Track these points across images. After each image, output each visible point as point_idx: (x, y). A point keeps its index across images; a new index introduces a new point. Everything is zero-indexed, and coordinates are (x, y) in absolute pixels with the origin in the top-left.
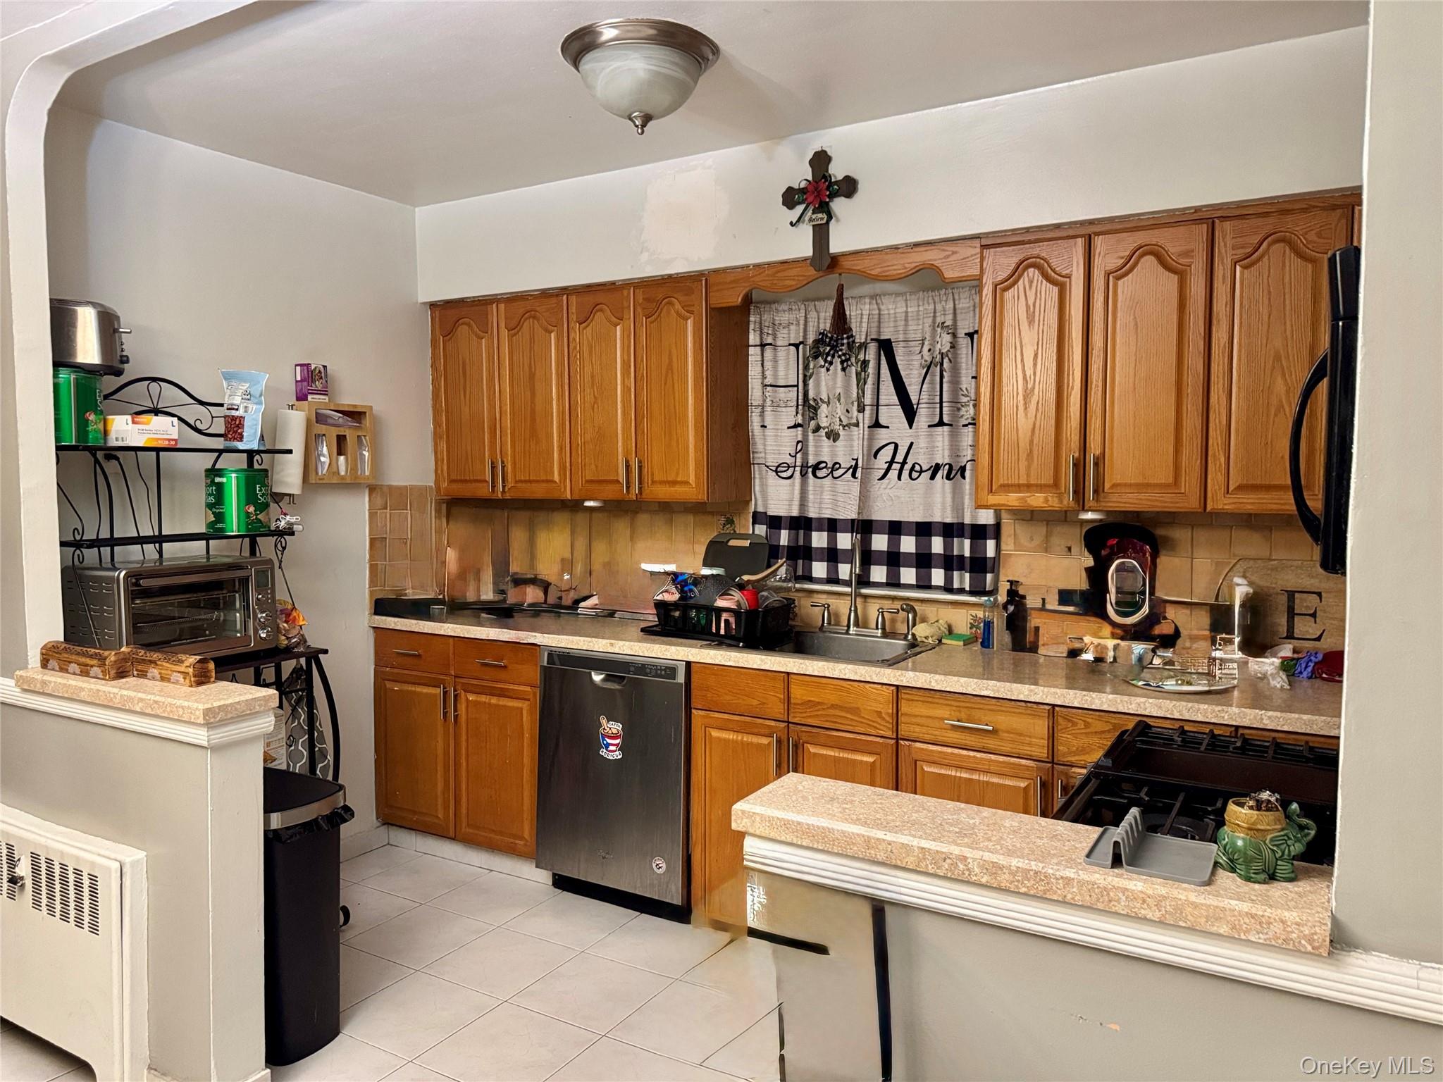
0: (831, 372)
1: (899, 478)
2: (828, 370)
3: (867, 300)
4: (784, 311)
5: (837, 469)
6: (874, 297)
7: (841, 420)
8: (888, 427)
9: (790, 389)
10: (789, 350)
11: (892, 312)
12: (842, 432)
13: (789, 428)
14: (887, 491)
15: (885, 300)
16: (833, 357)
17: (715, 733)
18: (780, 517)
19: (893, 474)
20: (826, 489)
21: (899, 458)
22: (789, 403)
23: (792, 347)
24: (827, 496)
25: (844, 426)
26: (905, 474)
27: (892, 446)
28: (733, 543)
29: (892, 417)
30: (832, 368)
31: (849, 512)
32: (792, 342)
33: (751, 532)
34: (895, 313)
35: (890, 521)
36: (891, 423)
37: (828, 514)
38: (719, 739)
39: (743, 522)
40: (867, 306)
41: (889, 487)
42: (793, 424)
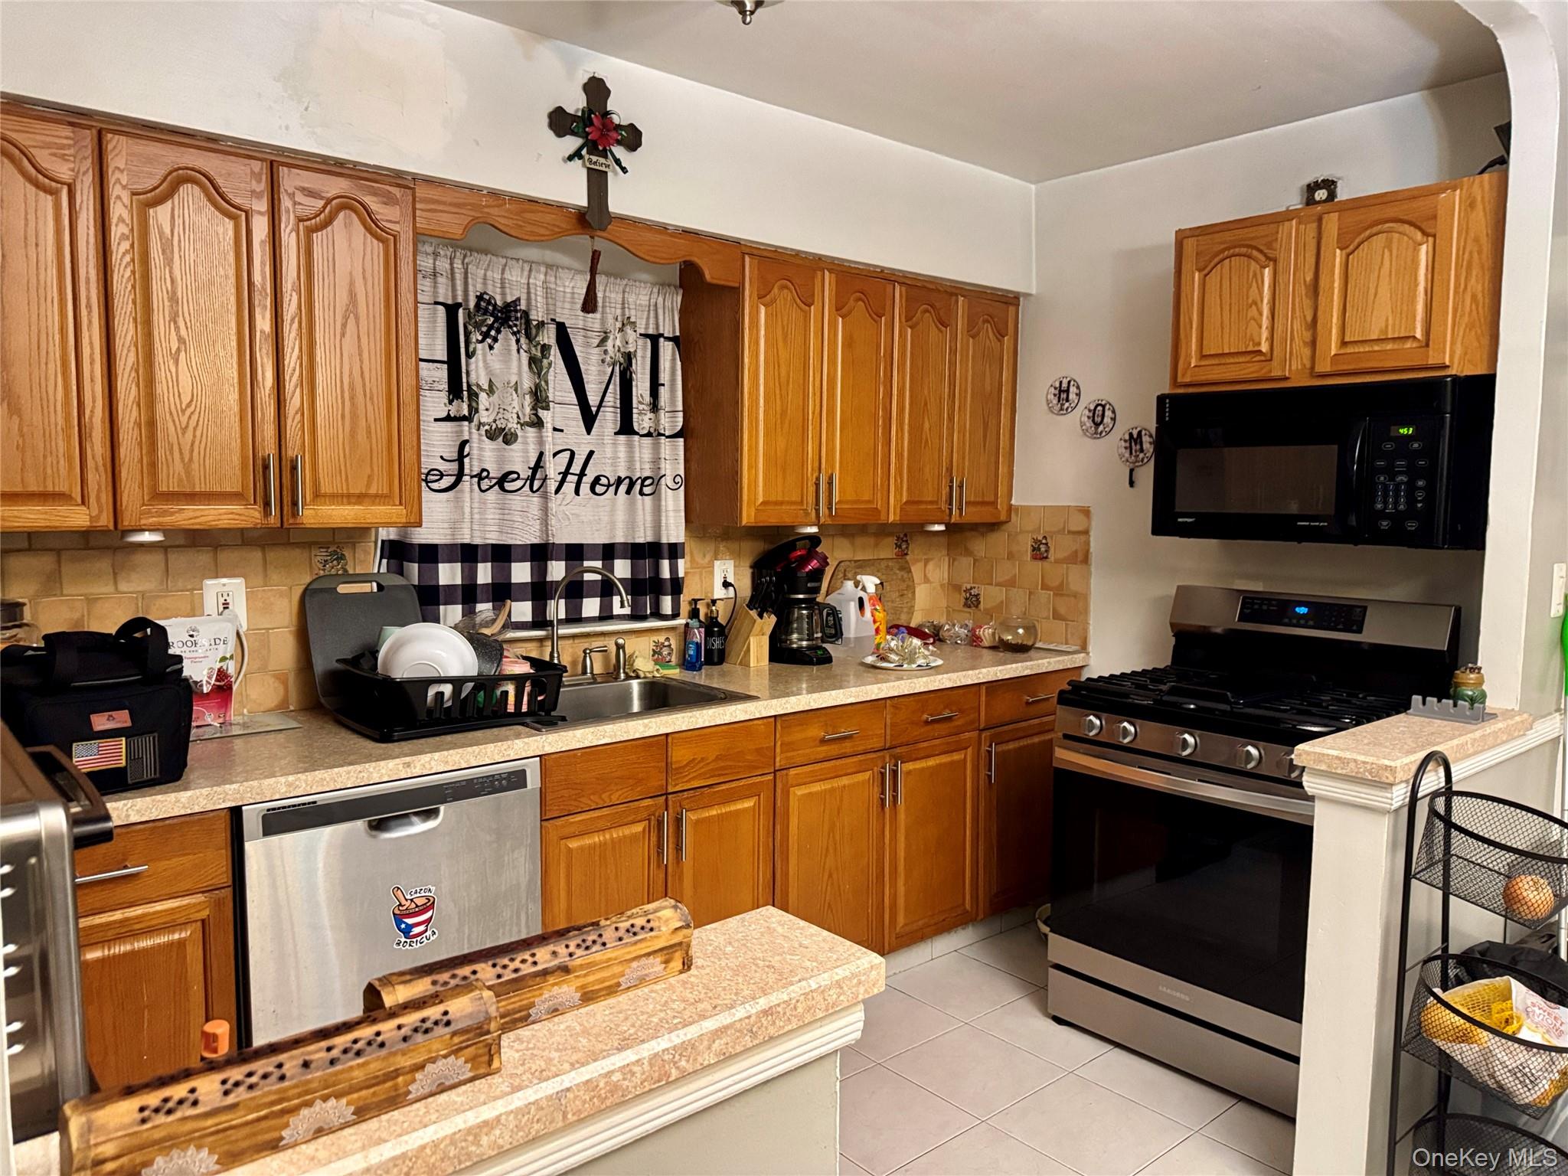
0: (495, 351)
1: (577, 492)
2: (491, 348)
3: (543, 269)
4: (427, 254)
5: (514, 480)
6: (549, 266)
7: (518, 417)
8: (562, 431)
9: (439, 365)
10: (435, 310)
11: (568, 290)
12: (519, 433)
13: (436, 420)
14: (562, 508)
15: (561, 273)
16: (498, 331)
17: (574, 844)
18: (436, 546)
19: (569, 487)
20: (490, 506)
21: (576, 468)
22: (436, 384)
23: (441, 308)
24: (492, 515)
25: (522, 425)
26: (585, 488)
27: (567, 454)
28: (343, 589)
29: (568, 419)
30: (496, 346)
31: (529, 535)
32: (441, 300)
33: (376, 571)
34: (573, 293)
35: (567, 545)
36: (567, 425)
37: (493, 538)
38: (581, 848)
39: (360, 554)
40: (542, 277)
41: (565, 503)
42: (444, 415)
